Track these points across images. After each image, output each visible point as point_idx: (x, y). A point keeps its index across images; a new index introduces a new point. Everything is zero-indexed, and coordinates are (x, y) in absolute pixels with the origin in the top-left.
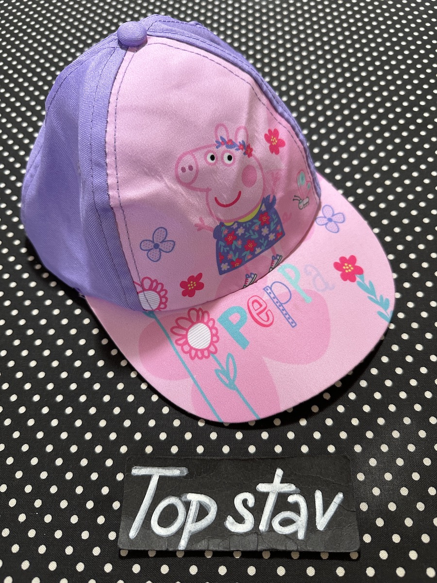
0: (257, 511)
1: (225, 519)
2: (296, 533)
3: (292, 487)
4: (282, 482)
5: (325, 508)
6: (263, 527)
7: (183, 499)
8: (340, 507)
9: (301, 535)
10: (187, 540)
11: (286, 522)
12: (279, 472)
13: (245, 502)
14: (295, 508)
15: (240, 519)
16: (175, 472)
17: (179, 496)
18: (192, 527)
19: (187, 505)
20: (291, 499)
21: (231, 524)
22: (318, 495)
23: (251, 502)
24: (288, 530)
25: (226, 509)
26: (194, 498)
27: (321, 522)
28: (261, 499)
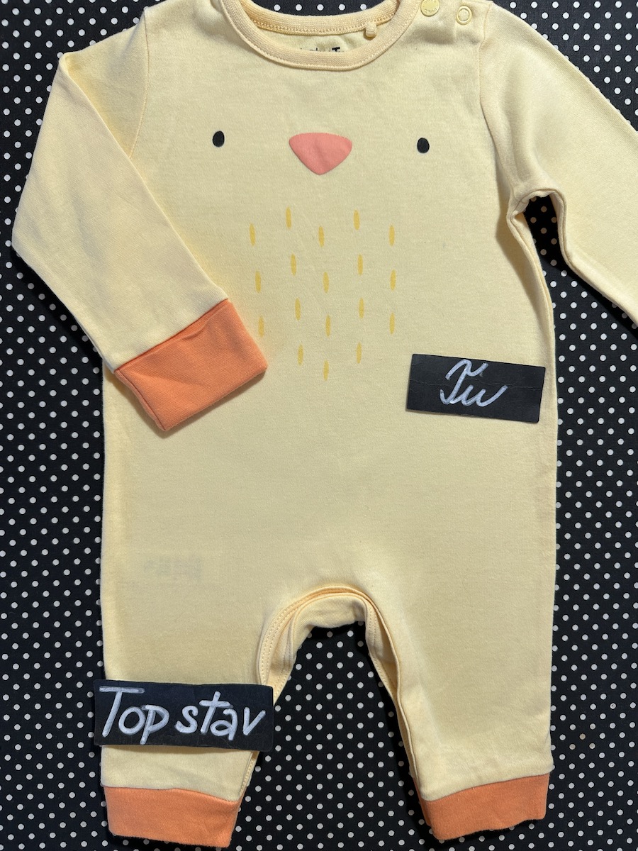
0: (200, 719)
1: (175, 723)
2: (227, 735)
3: (227, 704)
4: (220, 700)
5: (251, 720)
6: (203, 730)
7: (142, 708)
8: (262, 720)
9: (231, 738)
10: (147, 737)
11: (220, 728)
12: (217, 694)
13: (190, 712)
14: (229, 718)
15: (187, 724)
16: (135, 691)
17: (139, 706)
18: (150, 728)
19: (146, 713)
20: (226, 712)
21: (179, 727)
22: (247, 712)
23: (195, 712)
24: (221, 733)
25: (176, 716)
26: (151, 708)
27: (247, 730)
28: (203, 711)
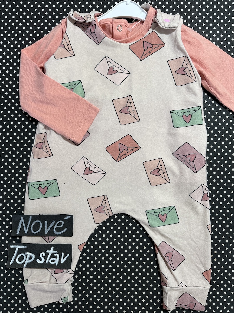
1: (37, 259)
2: (55, 264)
3: (56, 252)
4: (53, 250)
5: (64, 258)
6: (47, 262)
8: (68, 257)
10: (26, 265)
11: (53, 261)
12: (52, 248)
13: (43, 255)
14: (56, 257)
15: (41, 260)
16: (23, 247)
17: (24, 253)
18: (27, 262)
19: (26, 256)
20: (55, 255)
21: (38, 261)
22: (63, 254)
23: (44, 255)
24: (53, 263)
25: (37, 257)
26: (28, 254)
27: (62, 261)
28: (47, 254)
